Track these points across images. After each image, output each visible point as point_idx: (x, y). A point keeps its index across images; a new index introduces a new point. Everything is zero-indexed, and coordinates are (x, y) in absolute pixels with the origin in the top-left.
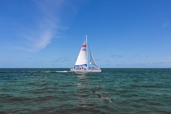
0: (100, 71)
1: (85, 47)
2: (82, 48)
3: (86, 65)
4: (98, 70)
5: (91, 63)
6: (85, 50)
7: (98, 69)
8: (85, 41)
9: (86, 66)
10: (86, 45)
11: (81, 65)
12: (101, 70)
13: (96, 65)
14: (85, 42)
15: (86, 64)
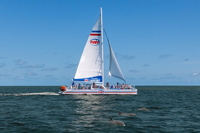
0: (135, 92)
1: (97, 36)
2: (91, 38)
3: (100, 78)
4: (130, 90)
5: (110, 74)
6: (98, 42)
7: (129, 88)
8: (99, 20)
9: (101, 81)
10: (100, 32)
11: (90, 79)
12: (136, 90)
13: (123, 79)
14: (97, 25)
15: (100, 75)
